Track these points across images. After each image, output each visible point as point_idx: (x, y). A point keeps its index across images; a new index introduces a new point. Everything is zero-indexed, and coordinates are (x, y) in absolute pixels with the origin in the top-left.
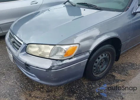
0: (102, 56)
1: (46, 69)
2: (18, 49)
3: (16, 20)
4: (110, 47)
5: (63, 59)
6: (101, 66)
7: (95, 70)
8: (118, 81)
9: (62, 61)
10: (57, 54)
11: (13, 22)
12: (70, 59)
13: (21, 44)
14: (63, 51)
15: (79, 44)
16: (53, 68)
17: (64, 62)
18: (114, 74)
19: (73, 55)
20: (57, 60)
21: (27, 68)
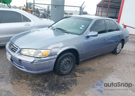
0: (66, 59)
1: (31, 62)
2: (15, 52)
3: (14, 36)
4: (72, 55)
5: (41, 57)
6: (66, 66)
7: (62, 68)
8: (76, 77)
9: (40, 58)
10: (38, 55)
11: (12, 37)
12: (45, 57)
13: (18, 49)
14: (42, 53)
15: (51, 50)
16: (35, 62)
17: (42, 59)
18: (76, 73)
19: (47, 56)
20: (37, 58)
21: (20, 62)
